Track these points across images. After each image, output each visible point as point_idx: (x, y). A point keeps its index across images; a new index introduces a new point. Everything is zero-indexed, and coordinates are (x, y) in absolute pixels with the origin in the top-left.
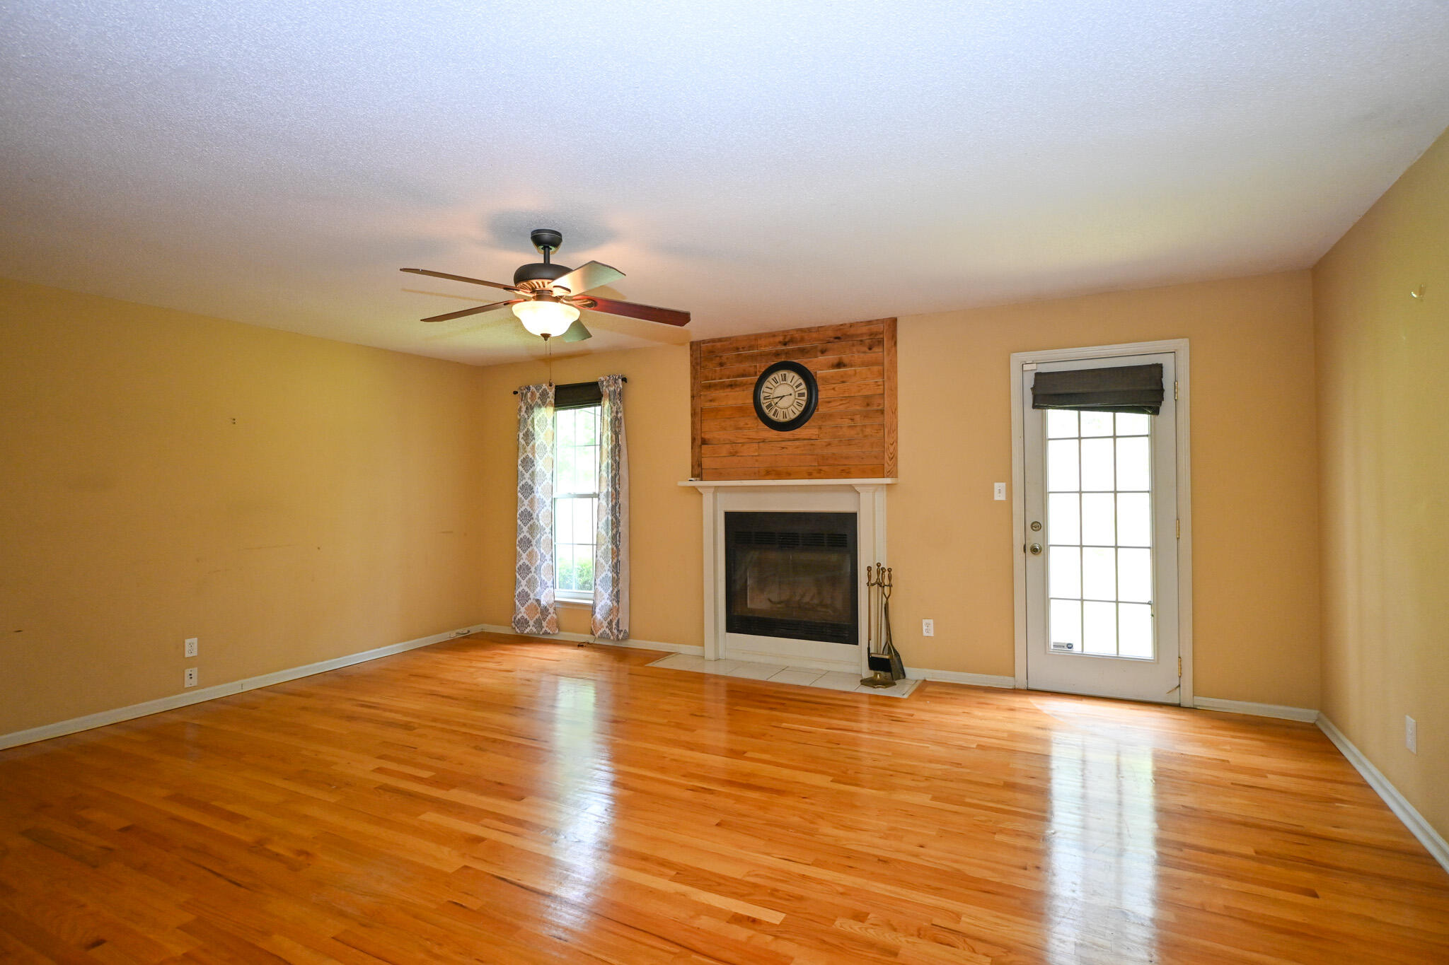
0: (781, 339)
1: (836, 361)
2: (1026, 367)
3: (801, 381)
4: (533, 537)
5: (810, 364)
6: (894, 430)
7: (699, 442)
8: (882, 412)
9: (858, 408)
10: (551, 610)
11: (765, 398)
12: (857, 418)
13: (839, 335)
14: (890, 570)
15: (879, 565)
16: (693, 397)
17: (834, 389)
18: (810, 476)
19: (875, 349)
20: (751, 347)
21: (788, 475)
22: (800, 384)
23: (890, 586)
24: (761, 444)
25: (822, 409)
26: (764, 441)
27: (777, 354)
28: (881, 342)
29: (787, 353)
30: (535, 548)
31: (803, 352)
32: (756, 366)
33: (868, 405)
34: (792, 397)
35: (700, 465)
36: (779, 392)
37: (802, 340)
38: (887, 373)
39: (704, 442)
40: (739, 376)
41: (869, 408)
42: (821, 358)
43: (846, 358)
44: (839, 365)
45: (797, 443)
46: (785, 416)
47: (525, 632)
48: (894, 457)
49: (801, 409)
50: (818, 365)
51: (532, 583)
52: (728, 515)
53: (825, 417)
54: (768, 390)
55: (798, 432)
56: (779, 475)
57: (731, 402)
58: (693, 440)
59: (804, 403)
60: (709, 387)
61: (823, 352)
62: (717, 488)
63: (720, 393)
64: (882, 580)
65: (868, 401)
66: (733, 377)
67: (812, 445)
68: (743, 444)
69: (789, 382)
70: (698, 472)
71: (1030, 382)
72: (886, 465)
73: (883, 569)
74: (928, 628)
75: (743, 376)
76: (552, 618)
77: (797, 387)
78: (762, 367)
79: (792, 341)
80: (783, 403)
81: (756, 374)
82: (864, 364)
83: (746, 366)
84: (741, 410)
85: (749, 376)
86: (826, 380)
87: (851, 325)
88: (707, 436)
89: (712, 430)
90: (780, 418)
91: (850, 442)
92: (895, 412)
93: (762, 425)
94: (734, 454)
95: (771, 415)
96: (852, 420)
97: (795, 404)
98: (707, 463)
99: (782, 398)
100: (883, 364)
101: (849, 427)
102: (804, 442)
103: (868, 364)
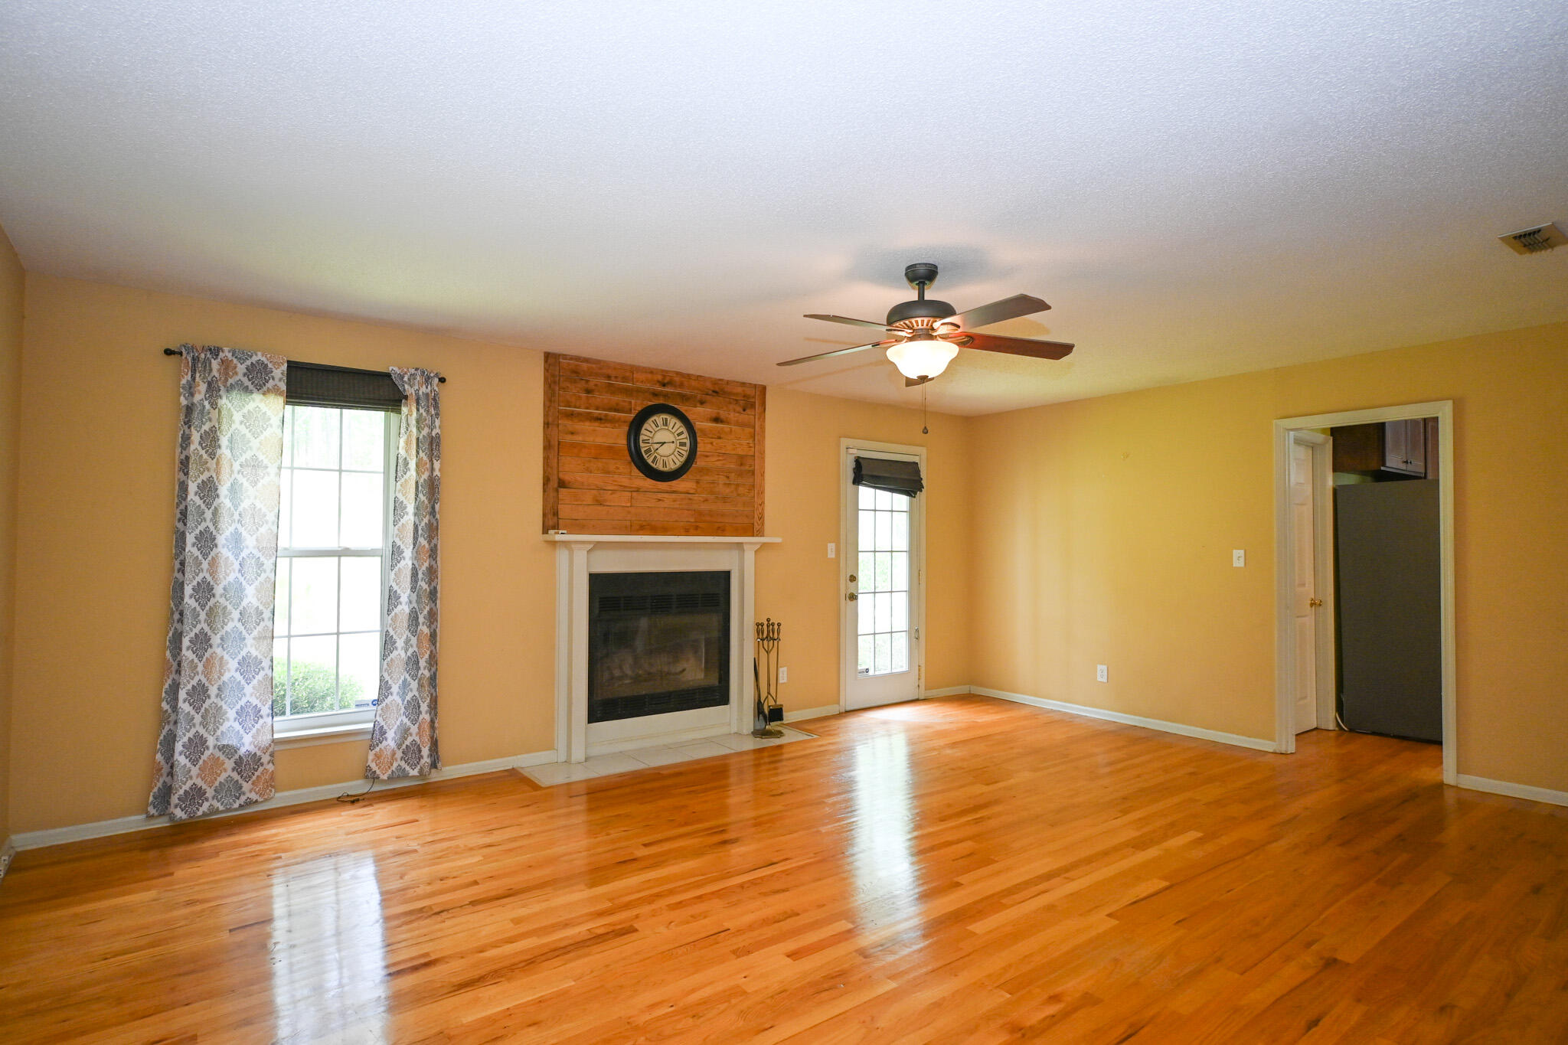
0: (660, 378)
1: (714, 416)
2: (851, 451)
3: (683, 429)
4: (213, 629)
5: (695, 413)
6: (762, 492)
7: (554, 484)
8: (753, 473)
9: (732, 466)
10: (265, 759)
11: (644, 442)
12: (732, 475)
13: (717, 390)
14: (779, 625)
15: (768, 620)
16: (547, 425)
17: (712, 443)
18: (687, 532)
19: (748, 411)
20: (625, 379)
21: (664, 530)
22: (682, 433)
24: (634, 494)
25: (700, 462)
26: (638, 490)
27: (655, 394)
28: (753, 406)
29: (666, 395)
30: (219, 651)
31: (685, 398)
32: (630, 403)
33: (741, 465)
34: (673, 446)
35: (556, 514)
36: (660, 436)
37: (681, 385)
38: (756, 435)
39: (562, 484)
40: (610, 410)
41: (742, 468)
42: (700, 409)
43: (723, 414)
44: (717, 420)
45: (674, 496)
46: (665, 465)
47: (200, 813)
48: (761, 517)
49: (683, 459)
50: (698, 414)
51: (212, 718)
52: (596, 580)
53: (701, 470)
54: (648, 434)
55: (676, 484)
56: (654, 530)
57: (599, 440)
58: (546, 481)
59: (685, 454)
60: (570, 415)
61: (702, 403)
63: (587, 426)
64: (767, 633)
65: (742, 460)
66: (604, 410)
67: (690, 499)
68: (614, 491)
69: (670, 429)
70: (552, 520)
71: (851, 465)
72: (756, 524)
73: (773, 624)
75: (616, 410)
77: (679, 435)
78: (638, 405)
79: (670, 383)
80: (664, 450)
81: (630, 411)
82: (738, 424)
83: (617, 399)
84: (611, 449)
85: (623, 412)
86: (704, 433)
87: (728, 382)
88: (567, 477)
89: (571, 468)
90: (659, 466)
91: (725, 499)
92: (763, 474)
93: (636, 471)
94: (599, 502)
95: (649, 461)
96: (727, 477)
97: (676, 453)
98: (565, 511)
99: (663, 443)
100: (754, 427)
101: (725, 484)
102: (683, 496)
103: (743, 425)
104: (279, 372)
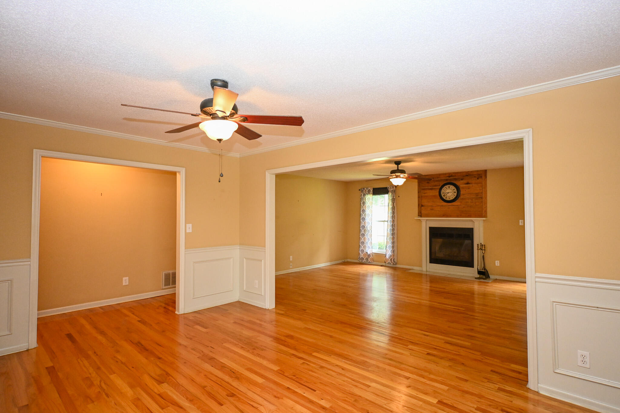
0: (448, 175)
1: (466, 182)
3: (455, 188)
4: (364, 233)
5: (458, 183)
6: (486, 203)
7: (420, 206)
8: (482, 198)
9: (474, 197)
10: (371, 255)
11: (443, 193)
12: (474, 200)
13: (468, 175)
14: (485, 245)
15: (481, 243)
16: (418, 192)
17: (466, 191)
18: (458, 217)
19: (479, 179)
20: (438, 178)
21: (450, 216)
22: (455, 189)
23: (485, 250)
25: (462, 197)
26: (442, 206)
27: (447, 180)
28: (481, 177)
29: (450, 180)
30: (366, 237)
31: (456, 179)
32: (439, 184)
33: (477, 196)
34: (452, 193)
35: (421, 213)
36: (448, 191)
37: (455, 176)
38: (484, 187)
39: (422, 206)
40: (434, 186)
42: (462, 181)
43: (470, 181)
44: (468, 183)
45: (453, 207)
46: (449, 198)
47: (363, 261)
48: (486, 211)
49: (455, 196)
50: (460, 184)
51: (365, 247)
52: (431, 229)
53: (463, 199)
54: (444, 191)
55: (454, 203)
56: (447, 216)
57: (431, 194)
58: (419, 205)
59: (456, 195)
60: (424, 189)
61: (462, 179)
62: (427, 220)
63: (428, 191)
64: (482, 247)
65: (477, 194)
66: (432, 186)
67: (458, 207)
68: (435, 207)
69: (451, 188)
70: (420, 215)
72: (483, 214)
73: (482, 245)
74: (497, 263)
75: (436, 186)
76: (371, 257)
77: (453, 190)
78: (442, 184)
79: (451, 176)
80: (448, 195)
81: (439, 186)
82: (475, 183)
83: (436, 183)
84: (435, 196)
85: (438, 186)
86: (463, 188)
87: (471, 172)
88: (423, 204)
89: (425, 202)
90: (448, 199)
91: (471, 207)
92: (486, 198)
93: (442, 201)
94: (432, 210)
95: (445, 198)
96: (472, 200)
97: (453, 195)
98: (423, 212)
99: (448, 193)
100: (482, 183)
101: (471, 202)
102: (456, 206)
103: (477, 183)
104: (372, 190)
